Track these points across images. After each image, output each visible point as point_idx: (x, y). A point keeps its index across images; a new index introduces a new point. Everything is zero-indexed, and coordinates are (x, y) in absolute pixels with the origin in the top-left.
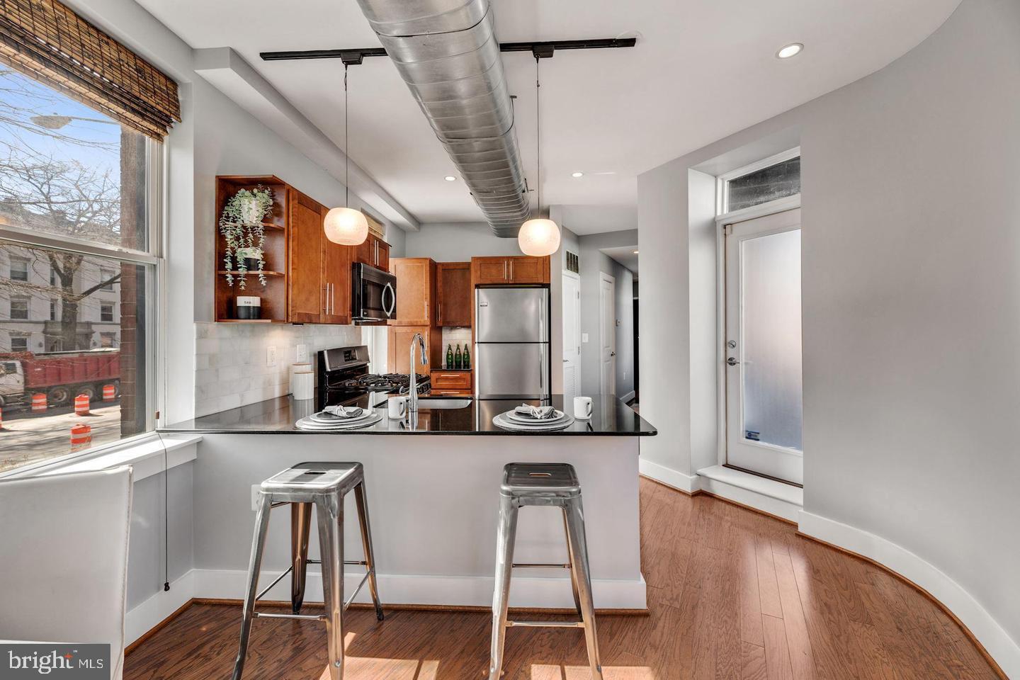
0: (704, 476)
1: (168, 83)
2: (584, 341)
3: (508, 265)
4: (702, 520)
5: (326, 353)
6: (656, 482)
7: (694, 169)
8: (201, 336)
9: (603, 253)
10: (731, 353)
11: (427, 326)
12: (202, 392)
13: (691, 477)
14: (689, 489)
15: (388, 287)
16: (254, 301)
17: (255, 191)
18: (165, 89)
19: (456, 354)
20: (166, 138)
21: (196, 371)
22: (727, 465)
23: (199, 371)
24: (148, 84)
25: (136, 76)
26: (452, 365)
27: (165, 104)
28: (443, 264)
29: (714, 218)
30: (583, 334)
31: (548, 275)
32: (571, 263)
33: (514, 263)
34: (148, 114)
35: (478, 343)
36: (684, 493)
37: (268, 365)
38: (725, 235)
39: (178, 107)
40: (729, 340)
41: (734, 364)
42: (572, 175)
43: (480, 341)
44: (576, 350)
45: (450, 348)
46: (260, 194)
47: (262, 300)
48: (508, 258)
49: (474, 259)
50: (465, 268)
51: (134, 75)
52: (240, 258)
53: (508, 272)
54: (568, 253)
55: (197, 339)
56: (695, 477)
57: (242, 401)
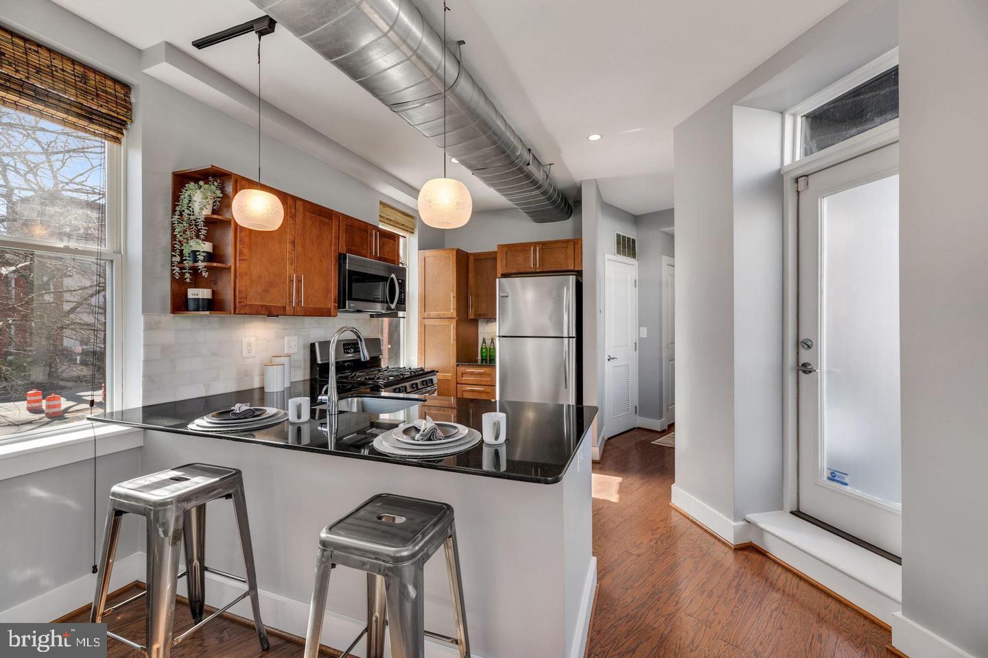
0: (756, 526)
1: (117, 86)
2: (641, 336)
3: (535, 251)
4: (732, 591)
5: (317, 345)
6: (692, 521)
7: (740, 105)
8: (149, 327)
9: (667, 234)
10: (805, 356)
11: (453, 318)
12: (150, 380)
13: (735, 524)
14: (730, 538)
15: (392, 278)
16: (204, 293)
17: (201, 183)
18: (113, 92)
19: (490, 348)
20: (124, 140)
21: (144, 361)
22: (798, 513)
23: (147, 361)
24: (88, 87)
25: (74, 81)
26: (486, 360)
27: (112, 106)
28: (474, 255)
29: (780, 170)
30: (642, 329)
31: (580, 261)
32: (624, 247)
33: (542, 250)
34: (94, 117)
35: (499, 336)
36: (724, 544)
37: (244, 356)
38: (798, 192)
39: (129, 110)
40: (802, 338)
41: (810, 372)
42: (588, 138)
43: (501, 335)
44: (631, 346)
45: (484, 341)
46: (206, 186)
47: (214, 293)
48: (535, 244)
49: (500, 247)
50: (491, 257)
51: (70, 80)
52: (186, 252)
53: (535, 258)
54: (618, 236)
55: (144, 330)
56: (742, 523)
57: (206, 391)
